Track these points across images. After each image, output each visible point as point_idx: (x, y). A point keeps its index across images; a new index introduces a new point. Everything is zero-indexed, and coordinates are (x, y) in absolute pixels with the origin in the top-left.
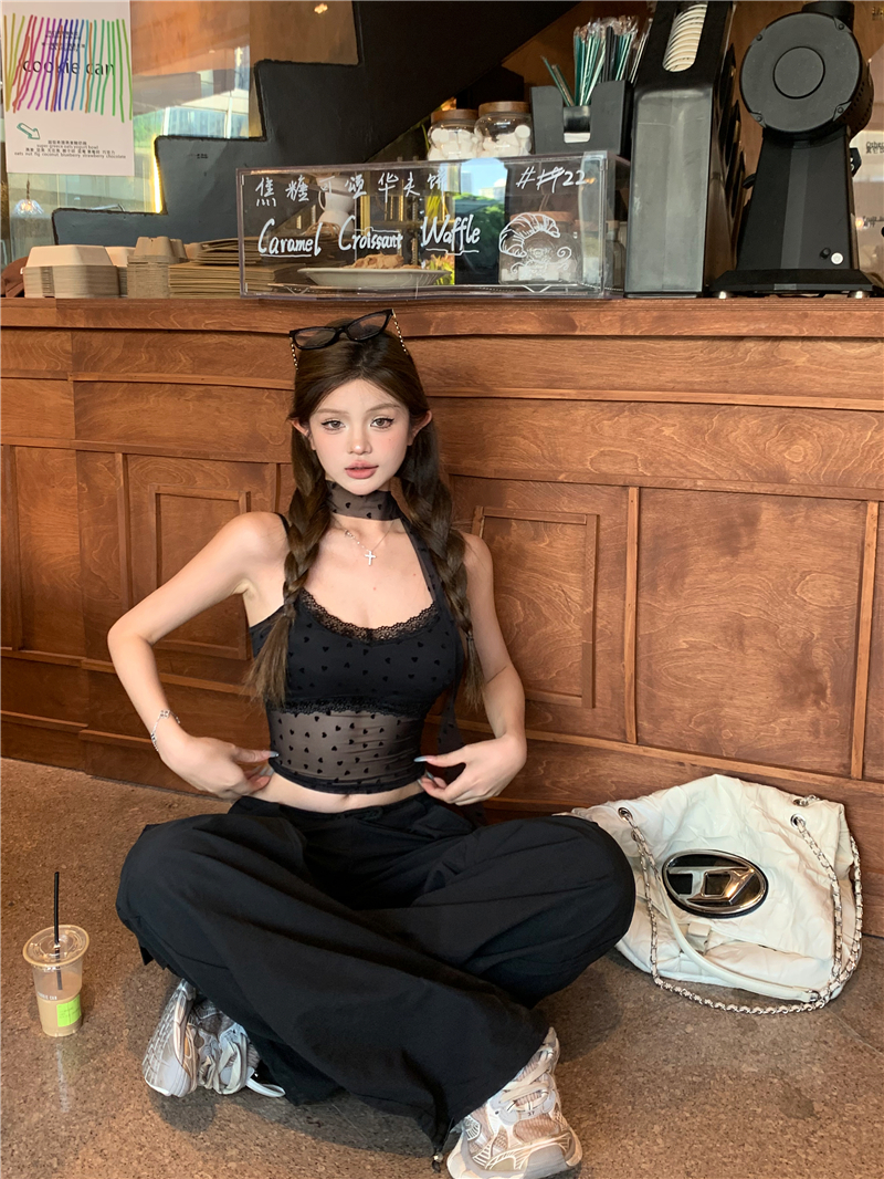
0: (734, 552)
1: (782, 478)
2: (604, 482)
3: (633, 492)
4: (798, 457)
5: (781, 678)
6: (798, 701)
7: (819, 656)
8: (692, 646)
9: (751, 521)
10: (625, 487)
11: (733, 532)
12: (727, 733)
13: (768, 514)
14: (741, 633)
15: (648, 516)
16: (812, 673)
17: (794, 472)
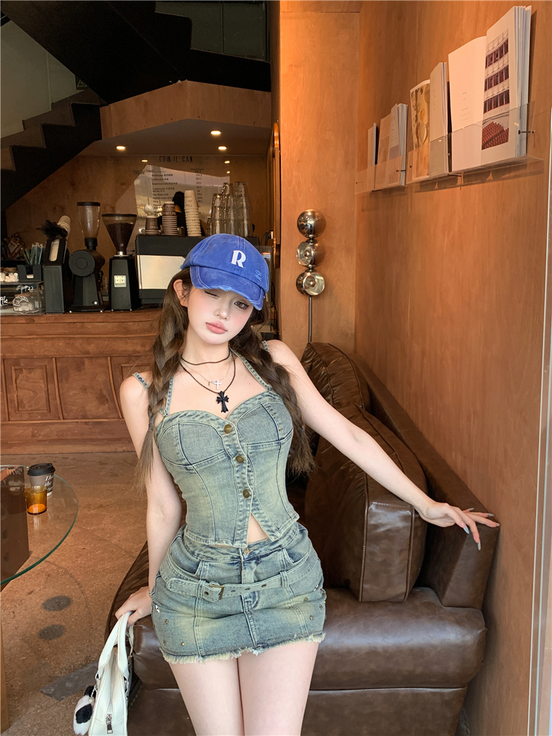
0: (80, 371)
1: (88, 353)
2: (46, 357)
3: (54, 359)
4: (92, 348)
5: (97, 398)
6: (103, 403)
7: (104, 392)
8: (74, 394)
9: (83, 363)
10: (52, 358)
11: (79, 366)
12: (88, 413)
13: (87, 362)
14: (85, 390)
15: (59, 365)
16: (104, 396)
17: (91, 351)
